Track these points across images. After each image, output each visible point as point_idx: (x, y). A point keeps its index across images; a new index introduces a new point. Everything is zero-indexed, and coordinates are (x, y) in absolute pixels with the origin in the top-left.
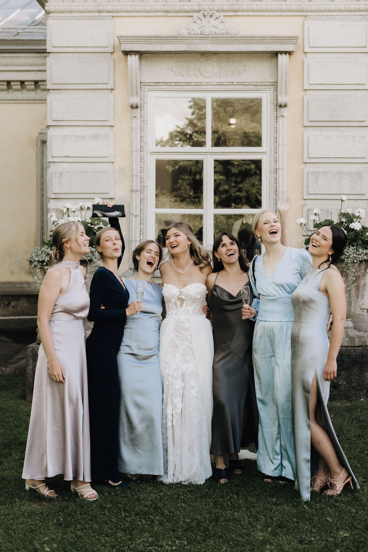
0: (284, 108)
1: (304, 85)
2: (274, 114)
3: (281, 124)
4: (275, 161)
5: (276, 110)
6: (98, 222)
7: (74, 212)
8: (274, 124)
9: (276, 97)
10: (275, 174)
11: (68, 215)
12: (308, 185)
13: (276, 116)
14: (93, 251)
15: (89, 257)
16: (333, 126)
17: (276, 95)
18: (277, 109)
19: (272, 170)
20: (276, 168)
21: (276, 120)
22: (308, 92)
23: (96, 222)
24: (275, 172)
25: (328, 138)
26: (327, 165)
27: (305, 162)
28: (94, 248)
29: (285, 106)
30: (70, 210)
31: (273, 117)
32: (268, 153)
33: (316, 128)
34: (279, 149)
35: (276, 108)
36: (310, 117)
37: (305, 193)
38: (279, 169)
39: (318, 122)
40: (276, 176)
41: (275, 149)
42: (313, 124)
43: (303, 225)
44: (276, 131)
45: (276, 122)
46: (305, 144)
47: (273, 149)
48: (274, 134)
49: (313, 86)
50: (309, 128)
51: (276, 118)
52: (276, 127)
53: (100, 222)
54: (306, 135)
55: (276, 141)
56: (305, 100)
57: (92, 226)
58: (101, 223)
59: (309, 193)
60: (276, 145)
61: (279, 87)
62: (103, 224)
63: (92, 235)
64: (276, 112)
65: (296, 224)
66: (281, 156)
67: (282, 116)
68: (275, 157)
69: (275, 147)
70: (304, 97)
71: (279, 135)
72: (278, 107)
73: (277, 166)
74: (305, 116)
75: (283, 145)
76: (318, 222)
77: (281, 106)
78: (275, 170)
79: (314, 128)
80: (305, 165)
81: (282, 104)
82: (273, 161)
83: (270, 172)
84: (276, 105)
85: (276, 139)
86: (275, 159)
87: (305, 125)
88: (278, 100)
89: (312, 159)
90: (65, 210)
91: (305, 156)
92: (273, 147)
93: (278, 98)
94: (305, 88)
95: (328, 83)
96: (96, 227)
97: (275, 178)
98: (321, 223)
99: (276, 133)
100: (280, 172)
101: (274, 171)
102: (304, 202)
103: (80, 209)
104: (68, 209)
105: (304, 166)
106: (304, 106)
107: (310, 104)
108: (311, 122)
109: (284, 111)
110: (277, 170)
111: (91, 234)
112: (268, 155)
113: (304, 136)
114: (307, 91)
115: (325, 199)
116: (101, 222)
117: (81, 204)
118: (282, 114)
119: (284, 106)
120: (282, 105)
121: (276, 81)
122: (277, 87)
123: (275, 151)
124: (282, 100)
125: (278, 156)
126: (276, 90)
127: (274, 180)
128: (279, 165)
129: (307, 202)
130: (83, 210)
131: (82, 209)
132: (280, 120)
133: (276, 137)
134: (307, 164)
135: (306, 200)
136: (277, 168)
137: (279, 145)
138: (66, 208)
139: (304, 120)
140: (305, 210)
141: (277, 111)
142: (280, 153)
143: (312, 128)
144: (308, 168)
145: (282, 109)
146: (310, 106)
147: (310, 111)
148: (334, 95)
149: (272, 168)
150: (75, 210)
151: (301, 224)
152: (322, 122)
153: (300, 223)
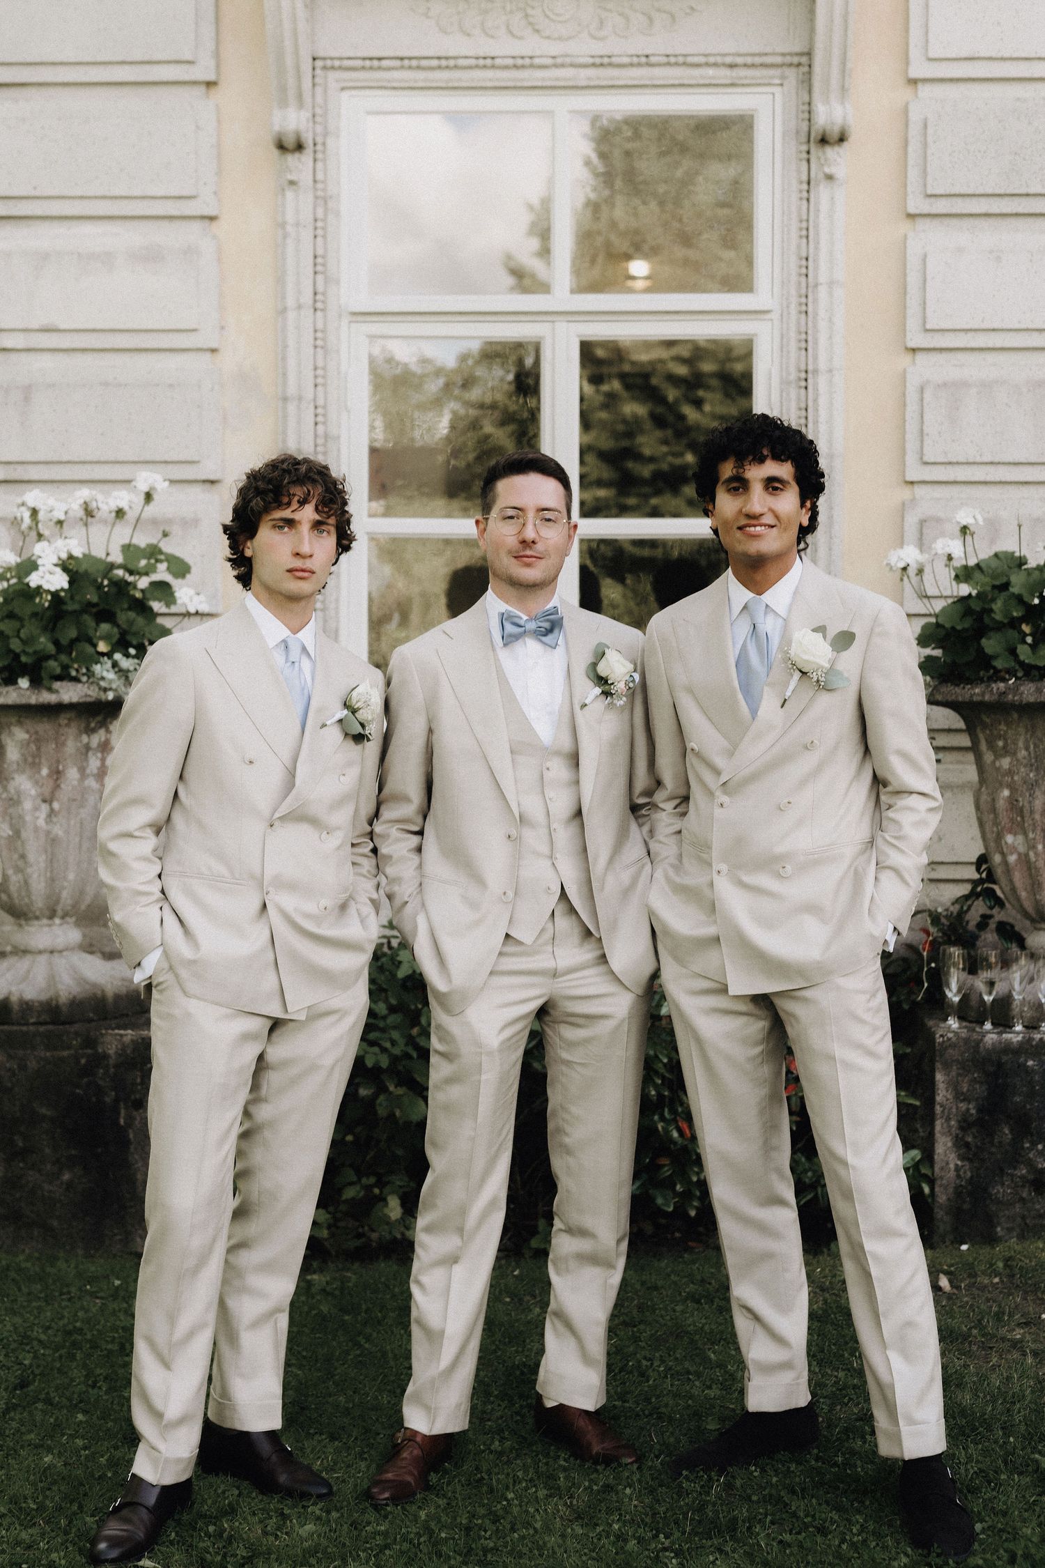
0: (836, 148)
1: (907, 63)
2: (799, 172)
3: (824, 206)
4: (803, 345)
5: (805, 156)
6: (153, 561)
7: (60, 523)
8: (799, 209)
9: (806, 107)
10: (803, 391)
11: (40, 536)
12: (922, 430)
13: (805, 178)
14: (128, 671)
15: (110, 689)
16: (1017, 215)
17: (807, 99)
18: (808, 152)
19: (793, 377)
20: (803, 367)
21: (805, 195)
22: (925, 91)
23: (143, 563)
24: (803, 384)
25: (998, 259)
26: (990, 357)
27: (911, 344)
28: (134, 657)
29: (842, 139)
30: (41, 516)
31: (794, 182)
32: (775, 316)
33: (954, 221)
34: (815, 301)
35: (805, 148)
36: (930, 180)
37: (911, 459)
38: (816, 371)
39: (959, 200)
40: (803, 399)
41: (803, 300)
42: (941, 206)
43: (912, 571)
44: (804, 233)
45: (805, 202)
46: (913, 279)
47: (794, 301)
48: (799, 247)
49: (944, 64)
50: (928, 221)
51: (805, 187)
52: (805, 217)
53: (157, 561)
54: (914, 249)
55: (804, 271)
56: (915, 117)
57: (130, 579)
58: (162, 567)
59: (926, 459)
60: (804, 285)
61: (817, 69)
62: (168, 569)
63: (130, 609)
64: (805, 164)
65: (888, 569)
66: (822, 325)
67: (830, 177)
68: (803, 329)
69: (803, 291)
70: (911, 107)
71: (817, 248)
72: (812, 144)
73: (810, 362)
74: (913, 174)
75: (831, 284)
76: (972, 562)
77: (824, 141)
78: (803, 375)
79: (947, 221)
80: (911, 353)
81: (828, 132)
82: (793, 346)
83: (785, 382)
84: (804, 139)
85: (804, 262)
86: (803, 336)
87: (912, 210)
88: (814, 117)
89: (938, 336)
90: (27, 515)
91: (913, 323)
92: (793, 292)
93: (814, 108)
94: (913, 74)
95: (999, 55)
96: (143, 583)
97: (803, 405)
98: (983, 565)
99: (804, 240)
100: (822, 382)
101: (800, 379)
102: (906, 493)
103: (81, 513)
104: (34, 512)
105: (907, 359)
106: (910, 138)
107: (930, 131)
108: (933, 200)
109: (837, 160)
110: (810, 376)
111: (126, 606)
112: (777, 323)
113: (909, 251)
114: (920, 85)
115: (985, 483)
116: (161, 561)
117: (84, 493)
118: (827, 170)
119: (836, 136)
120: (828, 138)
121: (806, 50)
122: (810, 73)
123: (804, 308)
124: (828, 114)
125: (815, 326)
126: (807, 81)
127: (798, 412)
128: (816, 358)
129: (920, 491)
130: (92, 516)
131: (89, 512)
132: (823, 193)
133: (804, 255)
134: (920, 357)
135: (916, 486)
136: (810, 368)
137: (816, 285)
138: (29, 508)
139: (910, 189)
140: (911, 520)
141: (808, 161)
142: (822, 314)
143: (936, 222)
144: (926, 369)
145: (830, 152)
146: (930, 139)
147: (929, 159)
148: (1018, 99)
149: (793, 370)
150: (62, 517)
151: (904, 569)
152: (974, 200)
153: (902, 565)
